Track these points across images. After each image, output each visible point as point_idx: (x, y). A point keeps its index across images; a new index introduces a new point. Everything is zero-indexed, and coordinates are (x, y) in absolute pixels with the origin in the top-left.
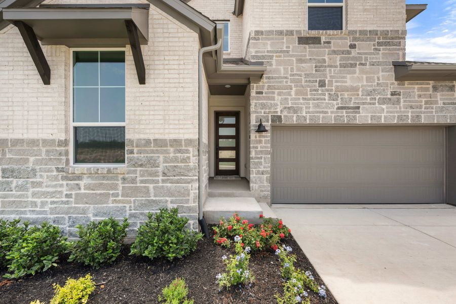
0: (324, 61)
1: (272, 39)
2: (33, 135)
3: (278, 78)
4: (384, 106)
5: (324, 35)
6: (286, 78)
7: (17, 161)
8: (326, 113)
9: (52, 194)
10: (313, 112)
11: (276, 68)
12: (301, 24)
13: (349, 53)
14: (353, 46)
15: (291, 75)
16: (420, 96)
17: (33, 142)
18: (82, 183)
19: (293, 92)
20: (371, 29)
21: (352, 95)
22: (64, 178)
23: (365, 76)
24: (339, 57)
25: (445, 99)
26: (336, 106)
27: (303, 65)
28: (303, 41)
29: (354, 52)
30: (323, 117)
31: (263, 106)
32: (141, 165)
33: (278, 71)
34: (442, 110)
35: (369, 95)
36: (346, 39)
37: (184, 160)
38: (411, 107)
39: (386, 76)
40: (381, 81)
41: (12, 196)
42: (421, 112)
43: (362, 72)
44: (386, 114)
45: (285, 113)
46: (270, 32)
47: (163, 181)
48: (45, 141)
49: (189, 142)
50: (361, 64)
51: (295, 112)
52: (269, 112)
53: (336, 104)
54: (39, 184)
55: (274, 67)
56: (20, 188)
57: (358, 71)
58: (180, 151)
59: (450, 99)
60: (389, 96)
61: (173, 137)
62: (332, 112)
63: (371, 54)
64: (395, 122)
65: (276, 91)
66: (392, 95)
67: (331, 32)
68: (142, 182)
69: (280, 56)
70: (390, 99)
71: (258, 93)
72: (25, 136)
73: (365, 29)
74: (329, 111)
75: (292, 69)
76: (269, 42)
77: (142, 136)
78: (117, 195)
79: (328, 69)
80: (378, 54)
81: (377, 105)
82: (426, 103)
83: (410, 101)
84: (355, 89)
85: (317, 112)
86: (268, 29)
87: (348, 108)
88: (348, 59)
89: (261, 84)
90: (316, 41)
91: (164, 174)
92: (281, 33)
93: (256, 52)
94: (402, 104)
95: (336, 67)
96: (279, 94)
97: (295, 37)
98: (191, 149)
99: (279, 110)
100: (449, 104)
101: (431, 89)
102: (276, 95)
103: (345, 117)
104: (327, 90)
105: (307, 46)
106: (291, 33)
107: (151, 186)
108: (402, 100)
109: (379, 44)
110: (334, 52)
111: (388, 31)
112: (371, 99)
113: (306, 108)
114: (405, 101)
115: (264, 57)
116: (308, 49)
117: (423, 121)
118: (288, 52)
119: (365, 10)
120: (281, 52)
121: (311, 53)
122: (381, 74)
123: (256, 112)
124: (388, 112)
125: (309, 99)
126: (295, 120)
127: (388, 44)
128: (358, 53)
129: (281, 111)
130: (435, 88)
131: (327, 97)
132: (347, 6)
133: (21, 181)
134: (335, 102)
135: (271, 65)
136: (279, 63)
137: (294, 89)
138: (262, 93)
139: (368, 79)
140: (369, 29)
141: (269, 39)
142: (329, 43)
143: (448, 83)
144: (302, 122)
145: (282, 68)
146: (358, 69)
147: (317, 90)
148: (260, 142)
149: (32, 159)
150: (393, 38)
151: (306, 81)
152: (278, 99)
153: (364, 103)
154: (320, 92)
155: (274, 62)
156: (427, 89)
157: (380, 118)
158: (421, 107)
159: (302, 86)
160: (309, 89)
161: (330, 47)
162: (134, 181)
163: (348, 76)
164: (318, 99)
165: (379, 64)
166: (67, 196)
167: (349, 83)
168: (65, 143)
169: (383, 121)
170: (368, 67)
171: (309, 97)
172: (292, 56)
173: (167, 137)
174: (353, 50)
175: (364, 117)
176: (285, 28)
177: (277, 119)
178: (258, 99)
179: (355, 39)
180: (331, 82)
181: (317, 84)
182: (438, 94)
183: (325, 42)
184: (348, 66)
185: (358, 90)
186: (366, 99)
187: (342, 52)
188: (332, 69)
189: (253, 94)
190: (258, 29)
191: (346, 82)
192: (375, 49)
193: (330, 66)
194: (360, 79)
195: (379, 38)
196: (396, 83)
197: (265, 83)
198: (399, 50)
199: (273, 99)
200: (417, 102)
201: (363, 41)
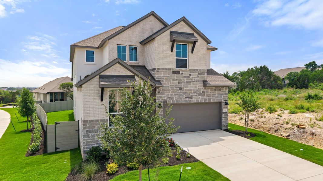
0: (181, 80)
1: (164, 71)
2: (97, 118)
3: (166, 86)
4: (200, 96)
5: (181, 70)
6: (168, 86)
7: (91, 127)
8: (182, 99)
10: (177, 99)
12: (173, 66)
13: (189, 77)
14: (190, 75)
15: (170, 85)
16: (211, 92)
19: (171, 92)
20: (196, 69)
21: (190, 92)
23: (194, 86)
24: (186, 78)
25: (218, 93)
26: (185, 97)
27: (174, 81)
28: (174, 72)
29: (191, 77)
30: (181, 101)
31: (161, 97)
33: (165, 84)
34: (217, 97)
35: (195, 92)
36: (188, 72)
38: (208, 96)
39: (200, 85)
40: (199, 88)
41: (90, 139)
42: (211, 98)
43: (193, 84)
44: (200, 99)
45: (168, 100)
46: (163, 69)
48: (101, 120)
50: (193, 81)
51: (172, 99)
52: (163, 99)
53: (185, 96)
55: (164, 82)
56: (92, 136)
57: (192, 84)
59: (219, 93)
60: (202, 93)
62: (184, 99)
63: (196, 77)
64: (204, 102)
65: (165, 91)
66: (202, 92)
67: (183, 69)
69: (166, 78)
70: (202, 94)
71: (158, 92)
72: (94, 119)
73: (194, 69)
75: (170, 83)
76: (162, 73)
79: (182, 83)
80: (198, 78)
81: (198, 96)
82: (213, 95)
83: (208, 94)
84: (191, 90)
85: (179, 99)
86: (162, 68)
87: (189, 97)
88: (189, 79)
89: (160, 89)
90: (178, 72)
92: (166, 69)
93: (158, 76)
94: (205, 95)
95: (185, 82)
96: (166, 92)
97: (171, 71)
99: (166, 98)
100: (219, 95)
101: (214, 90)
103: (188, 100)
104: (182, 91)
105: (175, 74)
106: (170, 69)
109: (199, 74)
110: (185, 77)
111: (201, 70)
112: (196, 94)
113: (175, 97)
114: (206, 94)
115: (160, 78)
116: (176, 76)
117: (212, 101)
118: (169, 76)
119: (194, 62)
120: (167, 76)
121: (177, 77)
122: (199, 85)
123: (158, 100)
124: (201, 98)
125: (176, 94)
126: (171, 102)
128: (192, 77)
129: (167, 99)
130: (215, 90)
131: (182, 93)
132: (188, 59)
133: (93, 134)
134: (185, 95)
135: (163, 81)
136: (166, 81)
137: (171, 90)
138: (160, 92)
139: (195, 87)
140: (195, 69)
141: (162, 71)
142: (183, 73)
143: (219, 88)
144: (174, 102)
145: (167, 83)
146: (192, 83)
147: (179, 91)
148: (159, 111)
149: (96, 126)
150: (203, 72)
151: (175, 88)
152: (166, 94)
153: (194, 95)
154: (180, 92)
155: (164, 80)
156: (213, 90)
158: (211, 96)
159: (174, 89)
160: (176, 90)
161: (183, 75)
163: (189, 85)
164: (179, 94)
165: (198, 81)
167: (189, 88)
169: (200, 102)
170: (195, 82)
171: (176, 93)
172: (170, 78)
174: (190, 76)
175: (194, 100)
176: (168, 67)
177: (165, 102)
178: (159, 94)
179: (191, 72)
180: (183, 88)
181: (179, 89)
182: (216, 92)
183: (181, 73)
184: (189, 82)
185: (192, 91)
186: (194, 94)
187: (187, 77)
188: (184, 83)
189: (157, 93)
190: (159, 67)
191: (188, 88)
192: (197, 76)
193: (183, 82)
194: (192, 87)
195: (199, 72)
196: (204, 88)
197: (161, 88)
198: (205, 76)
199: (164, 94)
200: (210, 94)
201: (194, 73)
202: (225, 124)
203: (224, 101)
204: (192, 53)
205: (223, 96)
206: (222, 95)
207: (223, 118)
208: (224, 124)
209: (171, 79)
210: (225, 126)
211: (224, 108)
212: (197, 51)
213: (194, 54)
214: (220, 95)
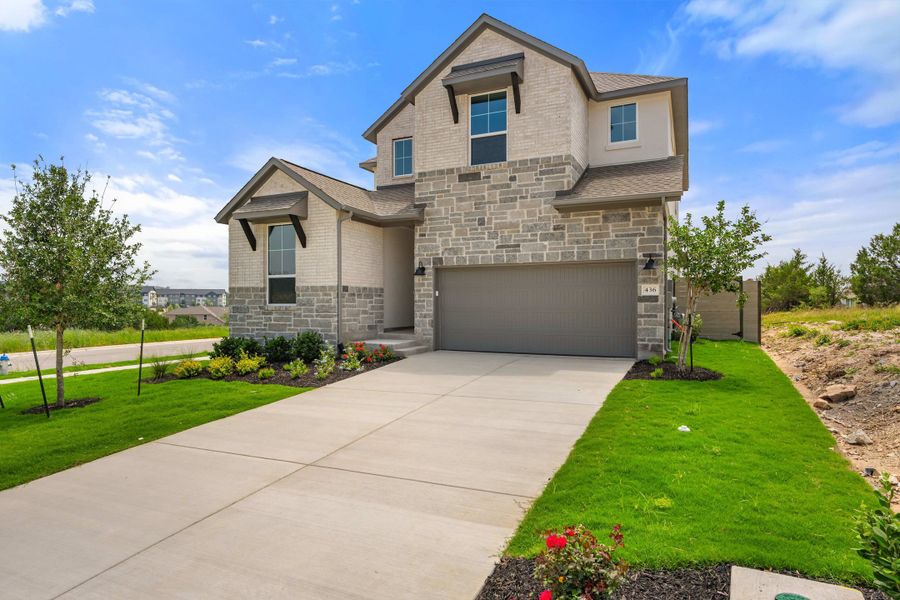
0: (483, 197)
1: (434, 179)
3: (440, 219)
4: (546, 243)
5: (483, 169)
6: (446, 218)
8: (485, 252)
9: (257, 324)
10: (472, 253)
11: (439, 209)
12: (462, 159)
13: (508, 186)
14: (513, 179)
15: (452, 215)
16: (588, 229)
17: (247, 289)
18: (272, 317)
19: (453, 233)
20: (533, 157)
21: (513, 232)
22: (264, 313)
23: (525, 211)
24: (498, 192)
25: (616, 231)
26: (496, 245)
27: (463, 204)
28: (464, 178)
29: (514, 186)
30: (482, 258)
31: (426, 249)
32: (304, 305)
33: (440, 212)
34: (613, 243)
35: (530, 231)
36: (506, 171)
37: (328, 301)
38: (578, 242)
39: (547, 208)
40: (543, 215)
42: (588, 248)
43: (523, 206)
44: (549, 252)
45: (446, 255)
46: (432, 173)
47: (317, 316)
48: (253, 289)
49: (331, 288)
50: (521, 197)
51: (456, 253)
52: (431, 255)
53: (495, 243)
54: (250, 317)
55: (436, 208)
57: (518, 206)
58: (326, 295)
59: (624, 230)
60: (552, 231)
61: (321, 284)
62: (492, 252)
63: (532, 185)
64: (560, 260)
65: (438, 233)
66: (555, 229)
67: (489, 165)
68: (305, 316)
69: (441, 196)
70: (552, 234)
71: (421, 235)
72: (244, 285)
73: (526, 158)
74: (489, 250)
75: (452, 208)
76: (431, 183)
77: (305, 284)
78: (290, 325)
79: (487, 206)
80: (540, 184)
81: (539, 242)
82: (595, 236)
83: (576, 236)
84: (515, 226)
85: (476, 252)
86: (431, 170)
87: (508, 246)
88: (508, 193)
89: (424, 226)
90: (475, 176)
91: (317, 311)
92: (441, 172)
93: (420, 194)
94: (566, 239)
95: (496, 202)
96: (441, 235)
97: (456, 175)
98: (332, 293)
99: (440, 252)
100: (622, 236)
101: (601, 220)
102: (437, 237)
103: (505, 256)
104: (486, 229)
105: (467, 183)
106: (451, 171)
107: (309, 319)
108: (567, 235)
109: (542, 173)
110: (494, 187)
111: (550, 158)
112: (532, 235)
113: (467, 248)
114: (570, 236)
115: (426, 199)
116: (468, 186)
117: (591, 258)
118: (448, 191)
119: (526, 137)
120: (442, 192)
121: (471, 191)
122: (543, 206)
123: (418, 255)
124: (550, 249)
125: (469, 239)
126: (455, 262)
127: (552, 172)
128: (519, 186)
129: (443, 253)
130: (606, 218)
131: (486, 236)
132: (510, 132)
134: (495, 241)
135: (433, 206)
136: (440, 205)
137: (454, 229)
138: (424, 235)
139: (530, 214)
140: (529, 158)
141: (431, 180)
142: (489, 177)
143: (622, 212)
144: (461, 263)
145: (443, 208)
146: (518, 204)
147: (476, 229)
148: (423, 285)
149: (247, 300)
150: (556, 165)
151: (465, 221)
152: (439, 240)
153: (524, 241)
154: (479, 231)
155: (435, 203)
156: (596, 220)
157: (542, 256)
158: (589, 241)
159: (461, 226)
160: (468, 229)
161: (489, 182)
162: (300, 316)
163: (509, 211)
164: (477, 238)
165: (541, 195)
166: (265, 325)
167: (509, 219)
168: (264, 289)
169: (545, 260)
170: (529, 199)
171: (469, 236)
172: (452, 195)
173: (319, 285)
174: (513, 183)
175: (525, 255)
176: (446, 167)
177: (438, 261)
178: (421, 241)
179: (515, 171)
180: (490, 219)
181: (477, 222)
182: (610, 225)
183: (484, 178)
184: (508, 200)
185: (518, 226)
186: (527, 236)
187: (502, 186)
188: (492, 205)
189: (417, 237)
190: (421, 171)
191: (506, 218)
192: (538, 179)
193: (489, 202)
194: (520, 214)
195: (541, 167)
196: (560, 215)
197: (427, 225)
198: (563, 177)
199: (435, 241)
200: (584, 235)
201: (523, 171)
202: (649, 340)
203: (644, 255)
204: (518, 111)
205: (638, 239)
206: (635, 235)
207: (642, 316)
208: (642, 340)
209: (454, 198)
210: (647, 346)
211: (645, 281)
212: (537, 103)
213: (524, 115)
214: (628, 235)
